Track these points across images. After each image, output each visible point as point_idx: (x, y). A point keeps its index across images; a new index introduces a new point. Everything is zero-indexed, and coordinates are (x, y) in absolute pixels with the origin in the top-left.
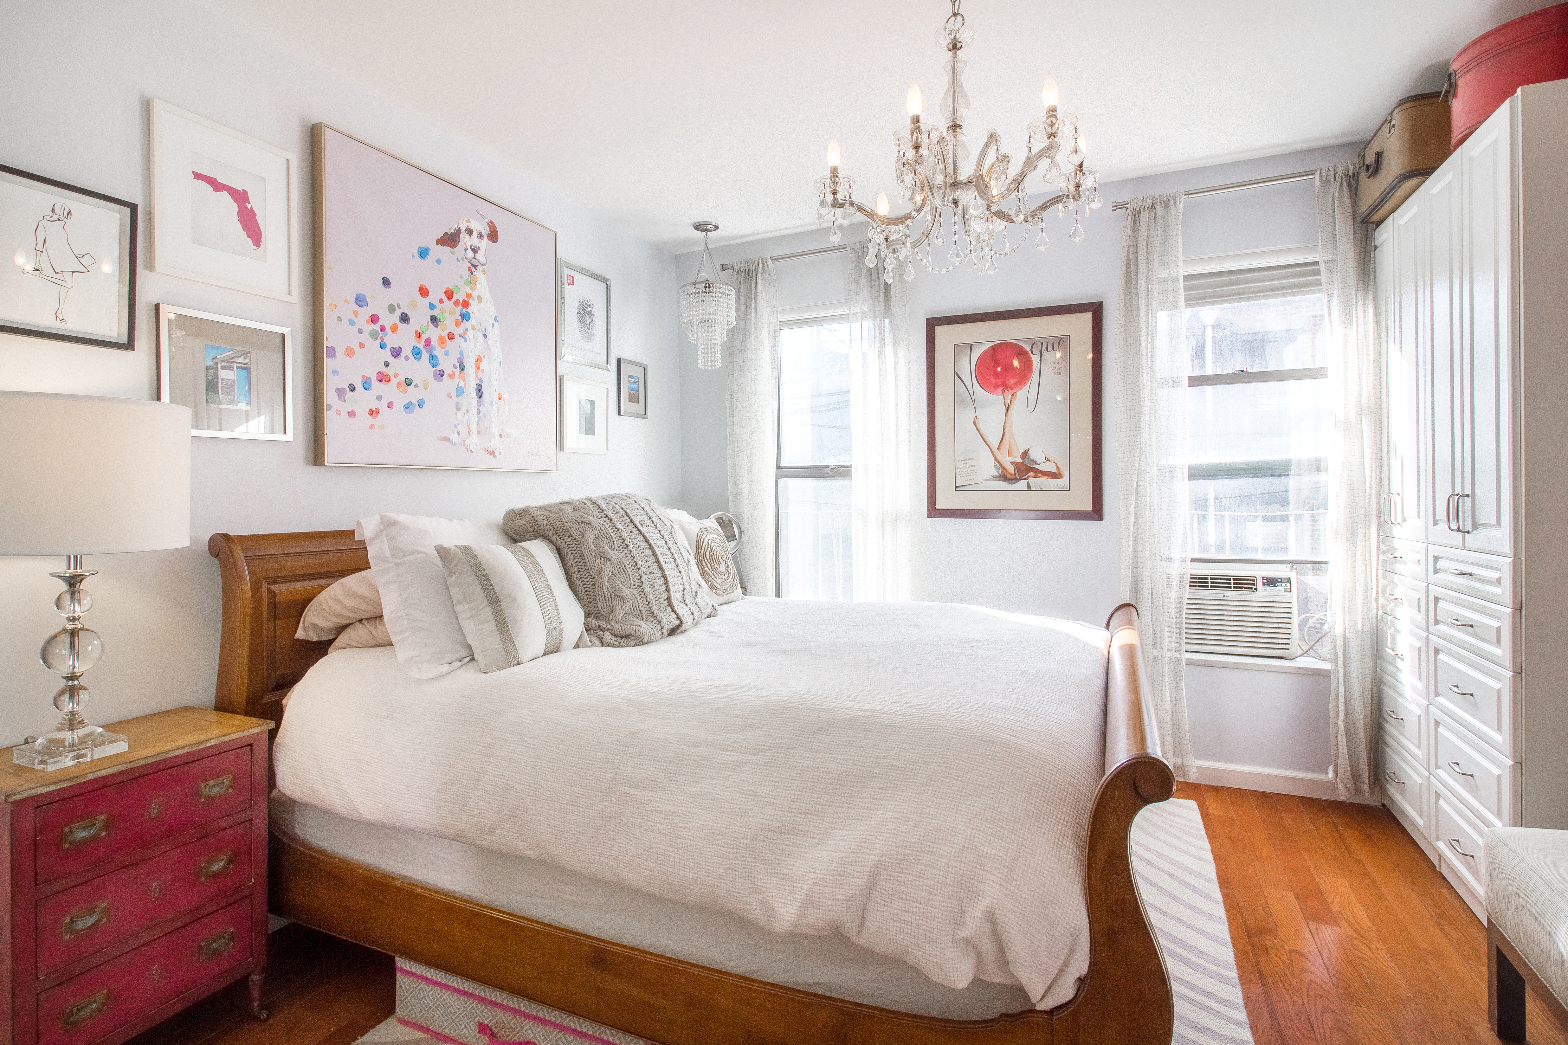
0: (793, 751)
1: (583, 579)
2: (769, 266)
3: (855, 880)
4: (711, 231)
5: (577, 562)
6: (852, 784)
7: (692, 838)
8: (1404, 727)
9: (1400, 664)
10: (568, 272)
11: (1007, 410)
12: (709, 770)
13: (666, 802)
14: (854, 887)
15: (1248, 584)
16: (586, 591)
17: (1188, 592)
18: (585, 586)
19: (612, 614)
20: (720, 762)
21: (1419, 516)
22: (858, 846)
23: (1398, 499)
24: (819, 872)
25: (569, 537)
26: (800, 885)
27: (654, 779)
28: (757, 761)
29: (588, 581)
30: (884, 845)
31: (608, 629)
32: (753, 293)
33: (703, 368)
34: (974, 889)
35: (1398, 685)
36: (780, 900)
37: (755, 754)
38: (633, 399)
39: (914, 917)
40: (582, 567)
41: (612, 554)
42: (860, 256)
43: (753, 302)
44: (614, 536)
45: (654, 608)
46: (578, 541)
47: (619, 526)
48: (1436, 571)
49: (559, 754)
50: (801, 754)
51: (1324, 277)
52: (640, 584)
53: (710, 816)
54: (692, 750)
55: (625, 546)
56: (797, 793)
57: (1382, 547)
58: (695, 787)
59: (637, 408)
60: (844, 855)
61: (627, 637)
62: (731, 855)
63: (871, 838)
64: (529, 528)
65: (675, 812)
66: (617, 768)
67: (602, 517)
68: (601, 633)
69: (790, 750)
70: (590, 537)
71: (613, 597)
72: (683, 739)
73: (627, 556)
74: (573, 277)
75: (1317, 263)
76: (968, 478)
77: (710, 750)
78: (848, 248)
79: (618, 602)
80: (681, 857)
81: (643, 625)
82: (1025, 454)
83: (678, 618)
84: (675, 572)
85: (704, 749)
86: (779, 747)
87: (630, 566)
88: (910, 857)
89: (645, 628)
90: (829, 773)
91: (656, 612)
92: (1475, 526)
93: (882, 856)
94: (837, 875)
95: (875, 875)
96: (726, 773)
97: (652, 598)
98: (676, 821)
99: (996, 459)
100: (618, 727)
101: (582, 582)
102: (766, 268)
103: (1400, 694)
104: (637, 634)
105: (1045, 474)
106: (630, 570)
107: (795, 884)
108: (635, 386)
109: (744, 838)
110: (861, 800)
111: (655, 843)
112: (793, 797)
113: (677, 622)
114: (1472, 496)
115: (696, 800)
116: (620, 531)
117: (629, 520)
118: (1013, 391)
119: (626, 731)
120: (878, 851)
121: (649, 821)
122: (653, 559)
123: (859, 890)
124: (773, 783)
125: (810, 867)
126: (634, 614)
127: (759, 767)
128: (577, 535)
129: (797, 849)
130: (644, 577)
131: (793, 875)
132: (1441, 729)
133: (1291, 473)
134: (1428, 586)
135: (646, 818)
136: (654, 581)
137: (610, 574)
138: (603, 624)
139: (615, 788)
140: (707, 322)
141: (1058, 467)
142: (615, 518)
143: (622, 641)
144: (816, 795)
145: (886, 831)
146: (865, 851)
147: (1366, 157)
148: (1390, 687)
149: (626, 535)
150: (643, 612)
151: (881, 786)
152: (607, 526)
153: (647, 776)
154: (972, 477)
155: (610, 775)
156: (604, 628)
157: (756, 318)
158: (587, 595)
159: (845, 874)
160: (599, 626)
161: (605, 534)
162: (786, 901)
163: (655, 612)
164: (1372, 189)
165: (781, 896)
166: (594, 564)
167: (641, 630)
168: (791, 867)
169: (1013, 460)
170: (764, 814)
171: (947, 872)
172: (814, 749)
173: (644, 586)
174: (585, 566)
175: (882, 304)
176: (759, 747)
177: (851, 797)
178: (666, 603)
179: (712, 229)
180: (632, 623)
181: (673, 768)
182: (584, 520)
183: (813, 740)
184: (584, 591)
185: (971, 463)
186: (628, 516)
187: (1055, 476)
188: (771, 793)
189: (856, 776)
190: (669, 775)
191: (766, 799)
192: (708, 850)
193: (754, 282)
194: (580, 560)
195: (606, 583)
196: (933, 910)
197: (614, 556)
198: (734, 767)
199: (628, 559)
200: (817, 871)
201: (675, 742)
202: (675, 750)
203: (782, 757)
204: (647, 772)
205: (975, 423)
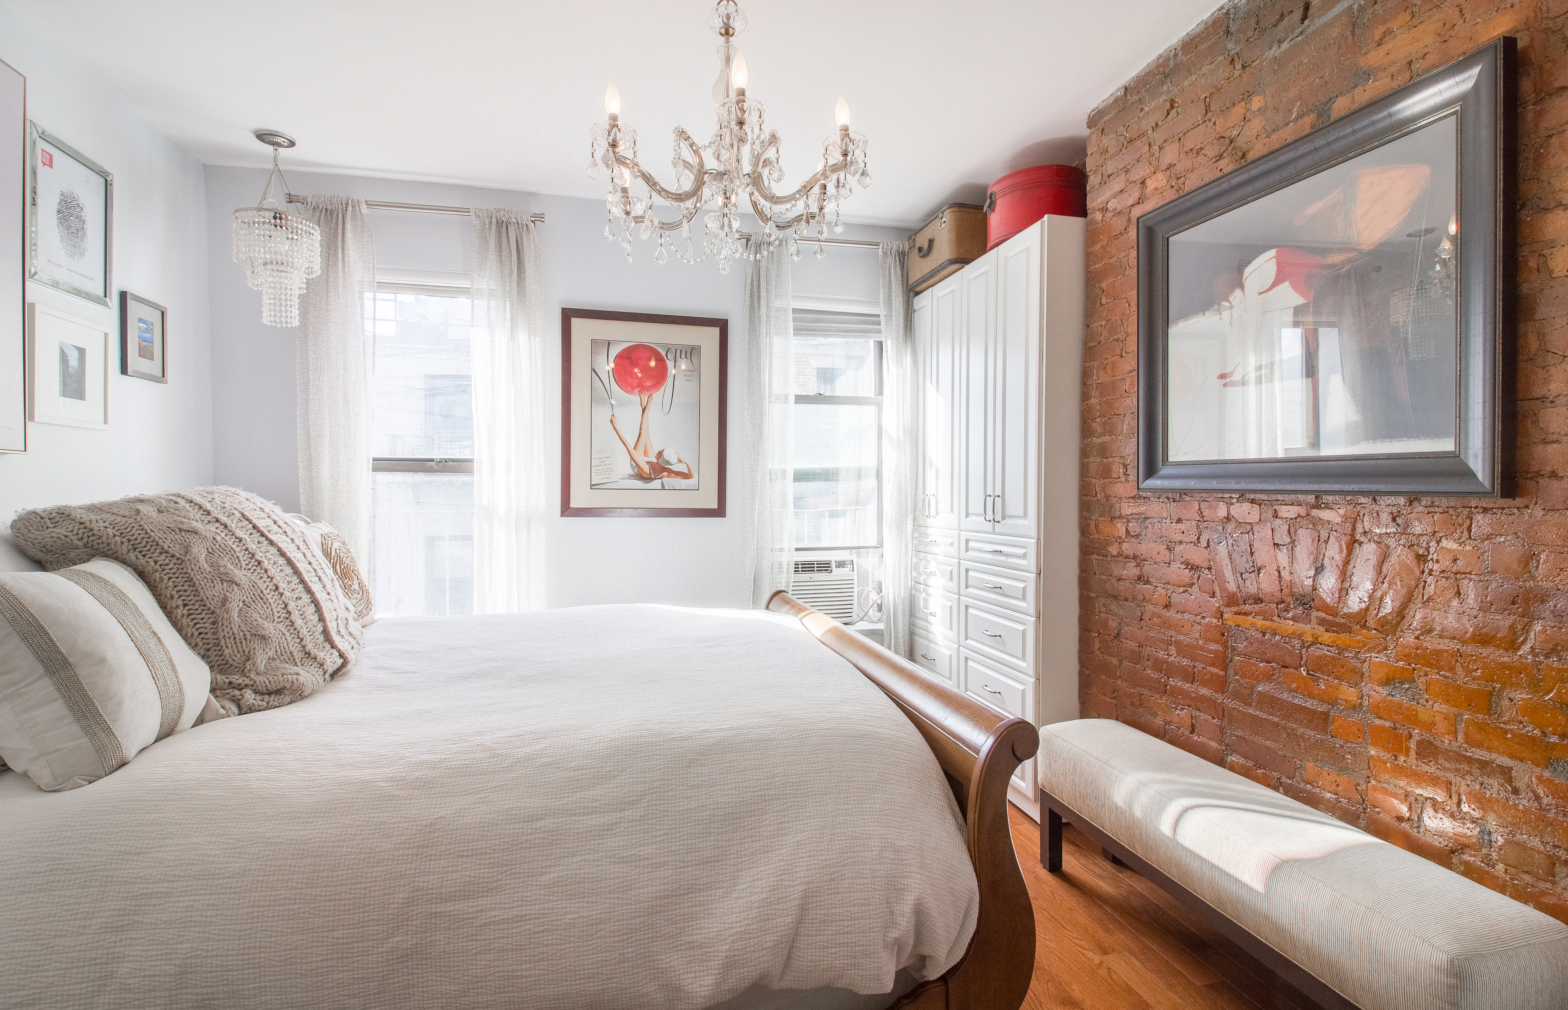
0: (670, 794)
1: (193, 616)
2: (363, 212)
3: (782, 920)
4: (283, 146)
5: (180, 591)
6: (749, 814)
7: (558, 942)
8: (935, 665)
9: (931, 619)
10: (41, 145)
11: (644, 410)
12: (567, 846)
13: (506, 906)
14: (782, 928)
15: (824, 567)
16: (200, 634)
17: (793, 577)
18: (198, 626)
19: (250, 662)
20: (580, 830)
21: (952, 511)
22: (778, 881)
23: (933, 499)
24: (739, 925)
25: (161, 553)
26: (715, 949)
27: (481, 880)
28: (630, 818)
29: (202, 619)
30: (807, 870)
31: (246, 685)
32: (340, 239)
33: (269, 324)
34: (899, 887)
35: (930, 635)
36: (690, 975)
37: (624, 810)
38: (145, 353)
39: (850, 936)
40: (190, 598)
41: (240, 575)
42: (487, 226)
43: (340, 250)
44: (237, 549)
45: (309, 647)
46: (178, 559)
47: (240, 534)
48: (967, 551)
49: (296, 888)
50: (681, 795)
51: (883, 327)
52: (287, 615)
53: (581, 904)
54: (534, 826)
55: (256, 563)
56: (690, 842)
57: (916, 534)
58: (550, 873)
59: (153, 367)
60: (764, 896)
61: (279, 692)
62: (621, 944)
63: (790, 867)
64: (76, 542)
65: (526, 915)
66: (414, 882)
67: (209, 522)
68: (237, 692)
69: (666, 794)
70: (199, 552)
71: (249, 637)
72: (516, 815)
73: (261, 578)
74: (51, 156)
75: (878, 316)
76: (604, 476)
77: (560, 820)
78: (472, 214)
79: (257, 645)
80: (541, 972)
81: (302, 672)
82: (660, 454)
83: (341, 656)
84: (325, 594)
85: (551, 821)
86: (652, 793)
87: (268, 591)
88: (836, 875)
89: (307, 676)
90: (721, 808)
91: (314, 652)
92: (1003, 518)
93: (809, 883)
94: (760, 921)
95: (803, 908)
96: (593, 842)
97: (305, 632)
98: (528, 927)
99: (632, 458)
100: (399, 822)
101: (192, 620)
102: (358, 213)
103: (930, 641)
104: (295, 687)
105: (678, 474)
106: (271, 597)
107: (708, 950)
108: (147, 336)
109: (635, 917)
110: (765, 829)
111: (494, 967)
112: (686, 848)
113: (340, 661)
114: (1003, 497)
115: (556, 889)
116: (244, 541)
117: (251, 526)
118: (650, 393)
119: (417, 826)
120: (803, 880)
121: (480, 940)
122: (295, 580)
123: (789, 929)
124: (658, 839)
125: (725, 923)
126: (282, 658)
127: (634, 824)
128: (176, 550)
129: (702, 908)
130: (292, 606)
131: (703, 940)
132: (970, 663)
133: (841, 478)
134: (959, 562)
135: (474, 937)
136: (304, 609)
137: (241, 605)
138: (237, 679)
139: (413, 911)
140: (278, 265)
141: (689, 468)
142: (233, 525)
143: (272, 699)
144: (712, 838)
145: (804, 855)
146: (787, 883)
147: (917, 240)
148: (921, 637)
149: (254, 547)
150: (295, 654)
151: (782, 808)
152: (223, 535)
153: (468, 879)
154: (608, 476)
155: (401, 896)
156: (239, 685)
157: (344, 272)
158: (202, 639)
159: (770, 917)
160: (230, 683)
161: (223, 546)
162: (698, 974)
163: (312, 652)
164: (920, 267)
165: (689, 970)
166: (212, 592)
167: (301, 679)
168: (699, 931)
169: (649, 460)
170: (656, 879)
171: (874, 877)
172: (694, 785)
173: (292, 618)
174: (195, 595)
175: (515, 284)
176: (627, 800)
177: (751, 829)
178: (322, 638)
179: (286, 144)
180: (284, 671)
181: (510, 857)
182: (185, 527)
183: (688, 775)
184: (196, 633)
185: (608, 461)
186: (247, 519)
187: (686, 476)
188: (658, 851)
189: (751, 804)
190: (505, 869)
191: (654, 861)
192: (586, 948)
193: (340, 226)
194: (185, 587)
195: (236, 619)
196: (867, 921)
197: (243, 578)
198: (601, 833)
199: (265, 582)
200: (735, 925)
201: (504, 822)
202: (507, 832)
203: (660, 804)
204: (468, 873)
205: (611, 421)
